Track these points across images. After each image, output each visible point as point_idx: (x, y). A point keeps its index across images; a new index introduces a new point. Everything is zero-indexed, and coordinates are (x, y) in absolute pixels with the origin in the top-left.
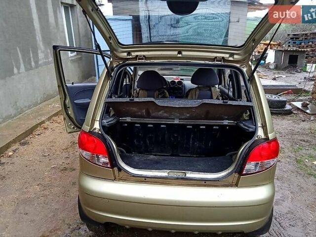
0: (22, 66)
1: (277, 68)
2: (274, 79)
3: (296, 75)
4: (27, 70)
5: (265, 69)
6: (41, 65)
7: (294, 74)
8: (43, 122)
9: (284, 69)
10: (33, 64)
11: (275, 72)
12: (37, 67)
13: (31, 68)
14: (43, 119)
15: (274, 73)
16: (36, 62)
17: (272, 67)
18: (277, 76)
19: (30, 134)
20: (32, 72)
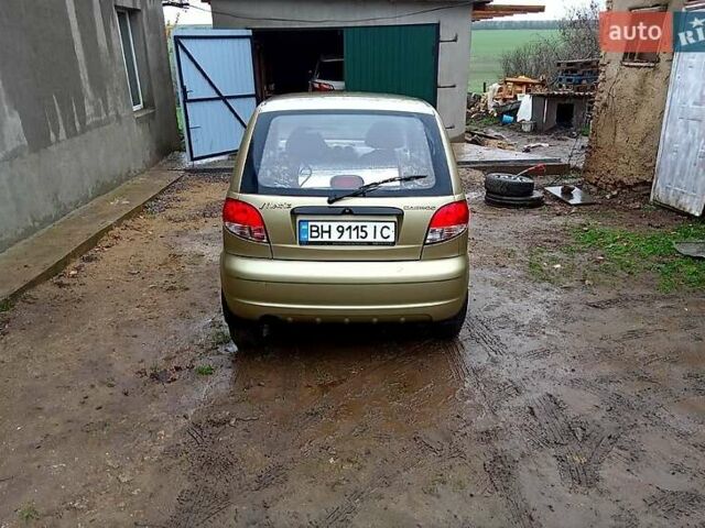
0: (62, 130)
1: (537, 129)
2: (527, 151)
3: (568, 142)
4: (69, 135)
5: (512, 133)
6: (90, 128)
7: (566, 140)
8: (110, 228)
9: (548, 132)
10: (77, 124)
11: (530, 137)
12: (83, 131)
13: (76, 134)
14: (111, 222)
15: (529, 141)
16: (83, 123)
17: (527, 128)
18: (532, 145)
19: (93, 247)
20: (77, 139)
